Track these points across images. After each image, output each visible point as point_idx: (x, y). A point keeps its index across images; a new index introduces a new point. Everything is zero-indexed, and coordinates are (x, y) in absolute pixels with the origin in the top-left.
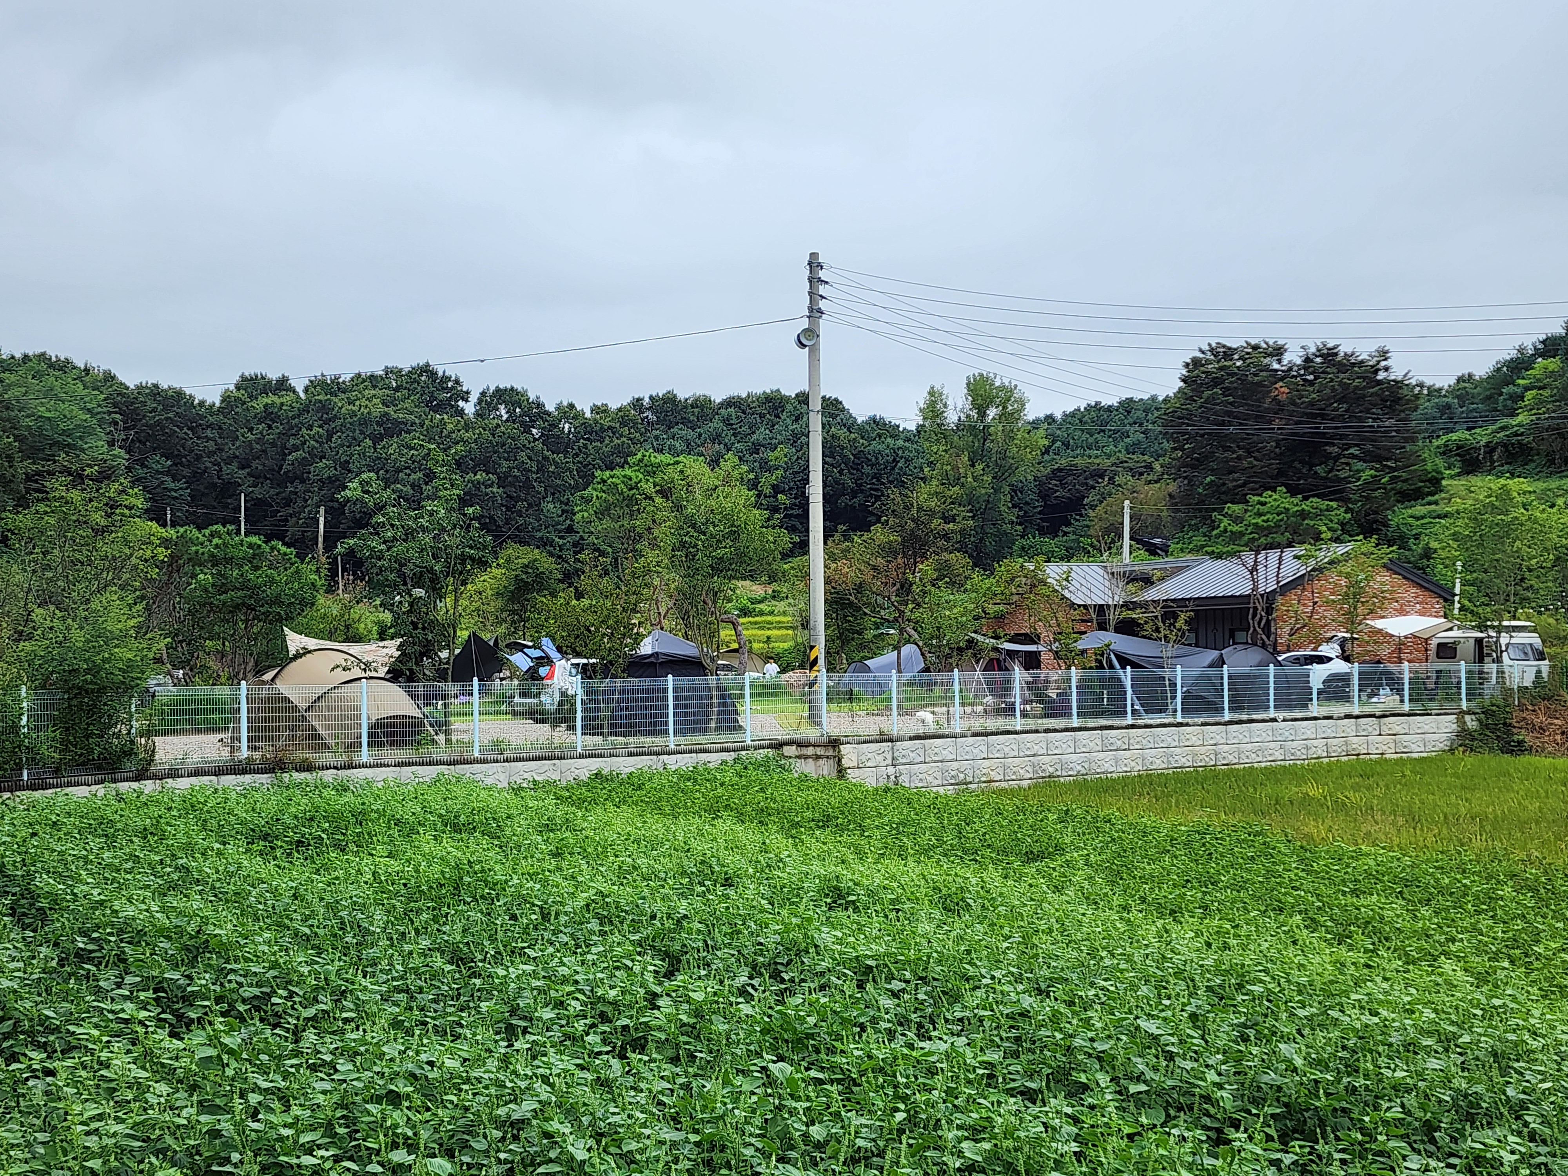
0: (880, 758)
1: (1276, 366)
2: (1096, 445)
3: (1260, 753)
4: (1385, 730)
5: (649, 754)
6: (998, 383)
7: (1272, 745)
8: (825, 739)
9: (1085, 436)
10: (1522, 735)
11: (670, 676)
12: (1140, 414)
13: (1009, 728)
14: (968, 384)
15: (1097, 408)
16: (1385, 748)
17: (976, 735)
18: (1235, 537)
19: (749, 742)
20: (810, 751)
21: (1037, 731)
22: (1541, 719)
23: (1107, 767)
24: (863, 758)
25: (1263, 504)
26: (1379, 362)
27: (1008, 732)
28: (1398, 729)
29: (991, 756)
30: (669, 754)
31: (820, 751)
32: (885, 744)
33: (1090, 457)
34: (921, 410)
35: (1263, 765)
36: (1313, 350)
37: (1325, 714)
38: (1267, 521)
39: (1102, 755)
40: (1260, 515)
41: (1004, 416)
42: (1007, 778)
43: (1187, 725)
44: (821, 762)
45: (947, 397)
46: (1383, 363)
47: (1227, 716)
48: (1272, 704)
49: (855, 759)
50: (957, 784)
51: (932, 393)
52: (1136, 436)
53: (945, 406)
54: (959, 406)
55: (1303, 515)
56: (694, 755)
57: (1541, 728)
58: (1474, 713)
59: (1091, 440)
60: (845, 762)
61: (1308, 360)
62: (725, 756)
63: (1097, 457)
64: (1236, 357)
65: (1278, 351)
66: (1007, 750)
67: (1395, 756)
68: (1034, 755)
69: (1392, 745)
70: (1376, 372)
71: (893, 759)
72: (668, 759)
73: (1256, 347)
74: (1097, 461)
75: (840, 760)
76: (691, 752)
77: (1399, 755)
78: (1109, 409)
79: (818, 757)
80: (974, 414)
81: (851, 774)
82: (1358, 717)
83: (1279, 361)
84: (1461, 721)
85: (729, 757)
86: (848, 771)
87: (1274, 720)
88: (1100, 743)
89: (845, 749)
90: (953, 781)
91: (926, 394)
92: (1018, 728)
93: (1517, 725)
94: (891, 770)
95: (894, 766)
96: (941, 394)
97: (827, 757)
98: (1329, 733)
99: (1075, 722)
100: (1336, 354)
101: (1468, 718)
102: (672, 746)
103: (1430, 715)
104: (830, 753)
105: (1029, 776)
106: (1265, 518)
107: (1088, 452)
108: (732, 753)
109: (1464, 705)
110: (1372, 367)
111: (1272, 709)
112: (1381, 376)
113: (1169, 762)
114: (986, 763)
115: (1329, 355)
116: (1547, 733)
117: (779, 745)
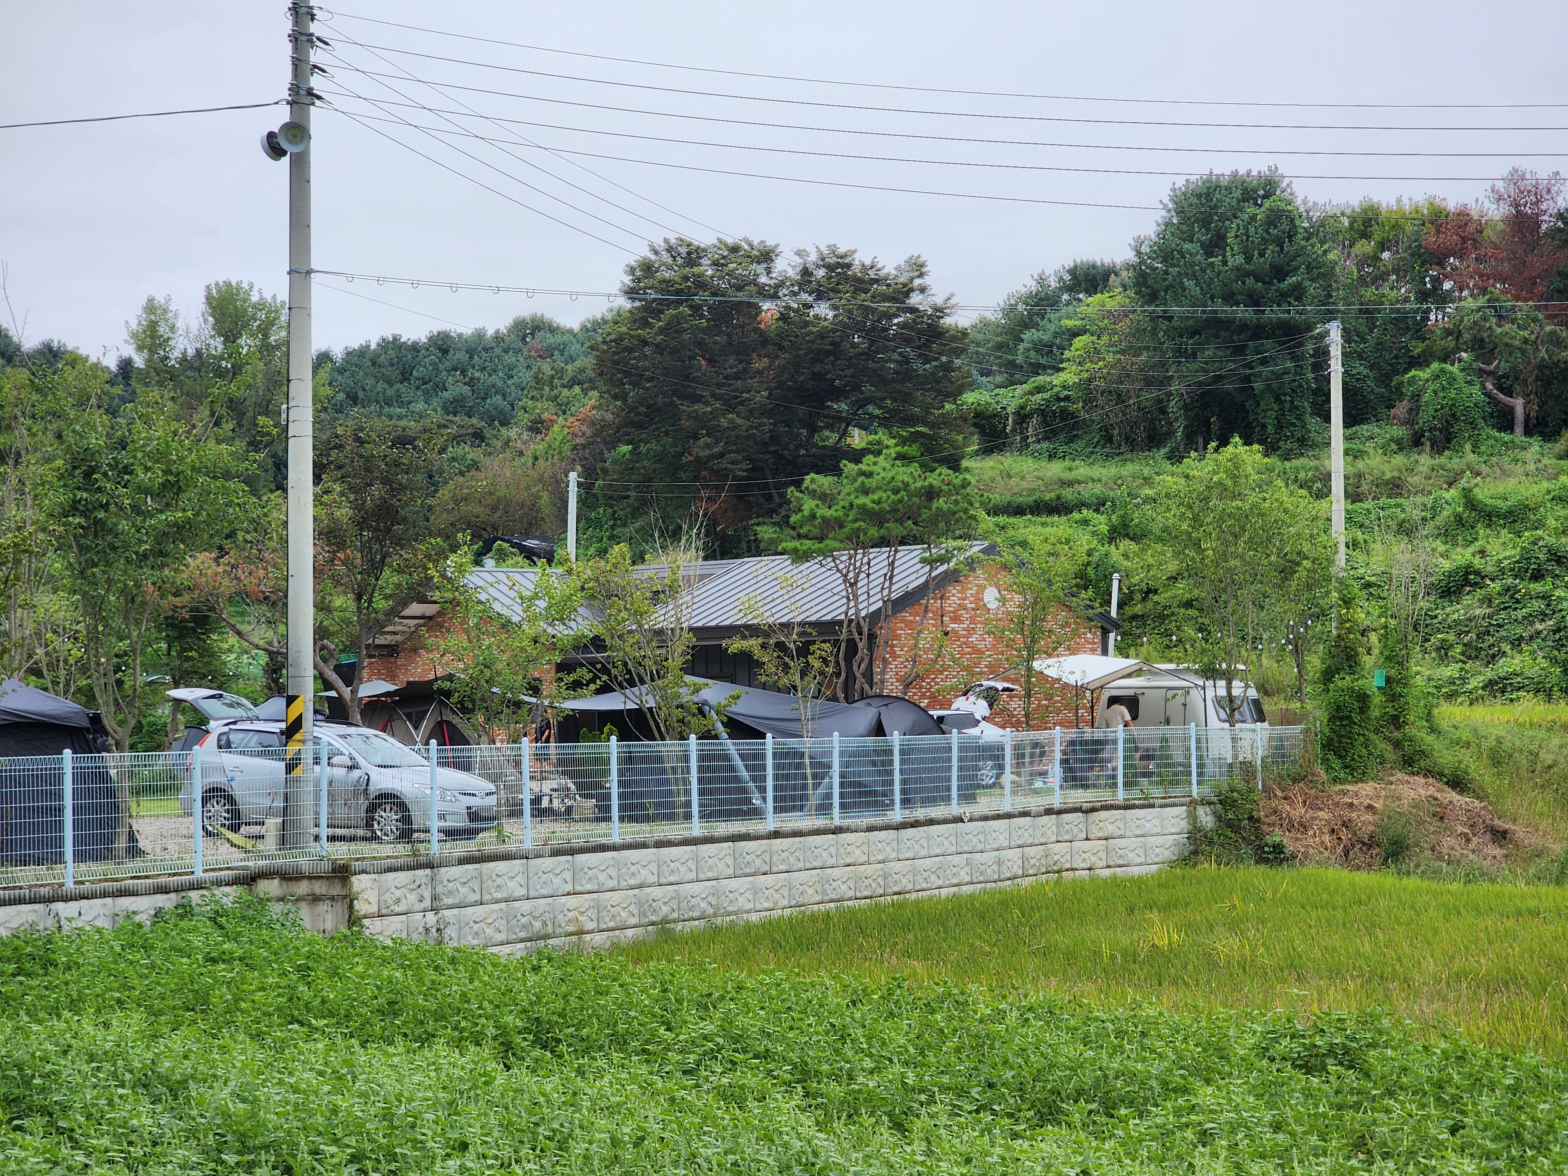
0: (412, 898)
1: (763, 279)
2: (398, 400)
3: (940, 873)
4: (1095, 832)
5: (32, 901)
6: (255, 298)
7: (957, 859)
8: (326, 866)
9: (381, 386)
10: (1277, 836)
11: (67, 752)
12: (462, 356)
13: (603, 841)
14: (209, 298)
15: (393, 345)
16: (1093, 859)
17: (556, 853)
18: (830, 526)
19: (199, 874)
20: (303, 888)
21: (643, 845)
22: (1298, 812)
23: (743, 903)
24: (389, 898)
25: (869, 475)
26: (912, 280)
27: (603, 848)
28: (1111, 829)
29: (579, 888)
30: (66, 899)
31: (319, 888)
32: (420, 872)
33: (390, 417)
34: (134, 335)
35: (944, 892)
36: (813, 257)
37: (1019, 808)
38: (879, 502)
39: (733, 883)
40: (866, 492)
41: (267, 349)
42: (603, 926)
43: (848, 830)
44: (323, 907)
45: (176, 316)
46: (917, 282)
47: (897, 815)
48: (954, 793)
49: (374, 899)
50: (530, 940)
51: (151, 307)
52: (456, 388)
53: (173, 328)
54: (194, 330)
55: (931, 494)
56: (108, 900)
57: (1301, 824)
58: (1209, 803)
59: (390, 392)
60: (361, 907)
61: (806, 272)
62: (161, 900)
63: (400, 418)
64: (704, 261)
65: (766, 256)
66: (602, 877)
67: (1106, 873)
68: (640, 887)
69: (1103, 855)
70: (908, 293)
71: (435, 898)
72: (64, 909)
73: (735, 249)
74: (403, 423)
75: (351, 906)
76: (104, 895)
77: (1112, 870)
78: (415, 348)
79: (316, 899)
80: (217, 345)
81: (373, 926)
82: (1060, 812)
83: (769, 271)
84: (1193, 817)
85: (166, 901)
86: (366, 922)
87: (959, 820)
88: (731, 863)
89: (359, 882)
90: (523, 935)
91: (139, 311)
92: (616, 839)
93: (1266, 820)
94: (431, 918)
95: (435, 910)
96: (165, 311)
97: (332, 898)
98: (1027, 839)
99: (697, 828)
100: (848, 266)
101: (1201, 811)
102: (70, 885)
103: (1152, 806)
104: (337, 890)
105: (633, 921)
106: (876, 497)
107: (387, 409)
108: (173, 896)
109: (1195, 791)
110: (905, 285)
111: (954, 802)
112: (915, 299)
113: (824, 892)
114: (572, 901)
115: (838, 265)
116: (1311, 833)
117: (249, 880)
